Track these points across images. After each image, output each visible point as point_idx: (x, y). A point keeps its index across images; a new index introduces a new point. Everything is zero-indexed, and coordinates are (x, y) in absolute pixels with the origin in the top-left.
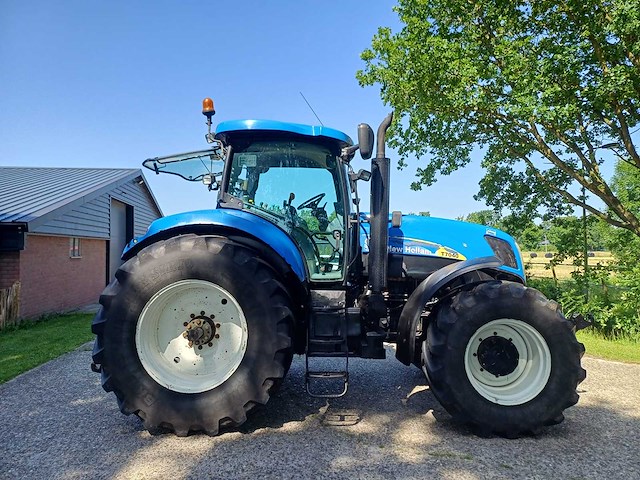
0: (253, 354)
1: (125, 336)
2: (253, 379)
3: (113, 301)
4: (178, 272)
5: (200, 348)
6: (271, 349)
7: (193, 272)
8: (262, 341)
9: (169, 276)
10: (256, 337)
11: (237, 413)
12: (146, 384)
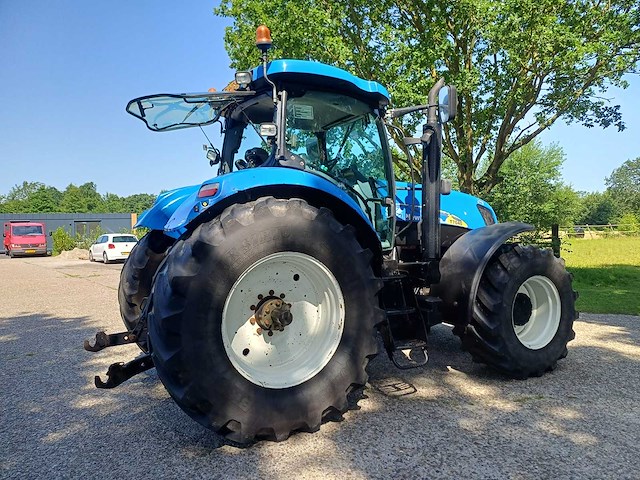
0: (352, 332)
1: (211, 327)
2: (354, 359)
3: (192, 284)
4: (273, 243)
5: (270, 334)
6: (370, 324)
7: (289, 243)
8: (361, 317)
9: (262, 247)
10: (355, 314)
11: (339, 400)
12: (238, 385)
